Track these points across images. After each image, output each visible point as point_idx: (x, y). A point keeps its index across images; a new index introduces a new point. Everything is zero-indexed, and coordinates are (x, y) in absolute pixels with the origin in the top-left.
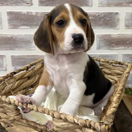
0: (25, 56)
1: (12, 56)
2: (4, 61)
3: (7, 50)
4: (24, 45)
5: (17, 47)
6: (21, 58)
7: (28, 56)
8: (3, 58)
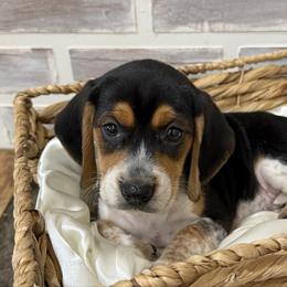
0: (107, 51)
1: (71, 52)
2: (51, 66)
3: (55, 32)
4: (104, 17)
5: (84, 24)
6: (97, 59)
7: (117, 50)
8: (46, 58)
